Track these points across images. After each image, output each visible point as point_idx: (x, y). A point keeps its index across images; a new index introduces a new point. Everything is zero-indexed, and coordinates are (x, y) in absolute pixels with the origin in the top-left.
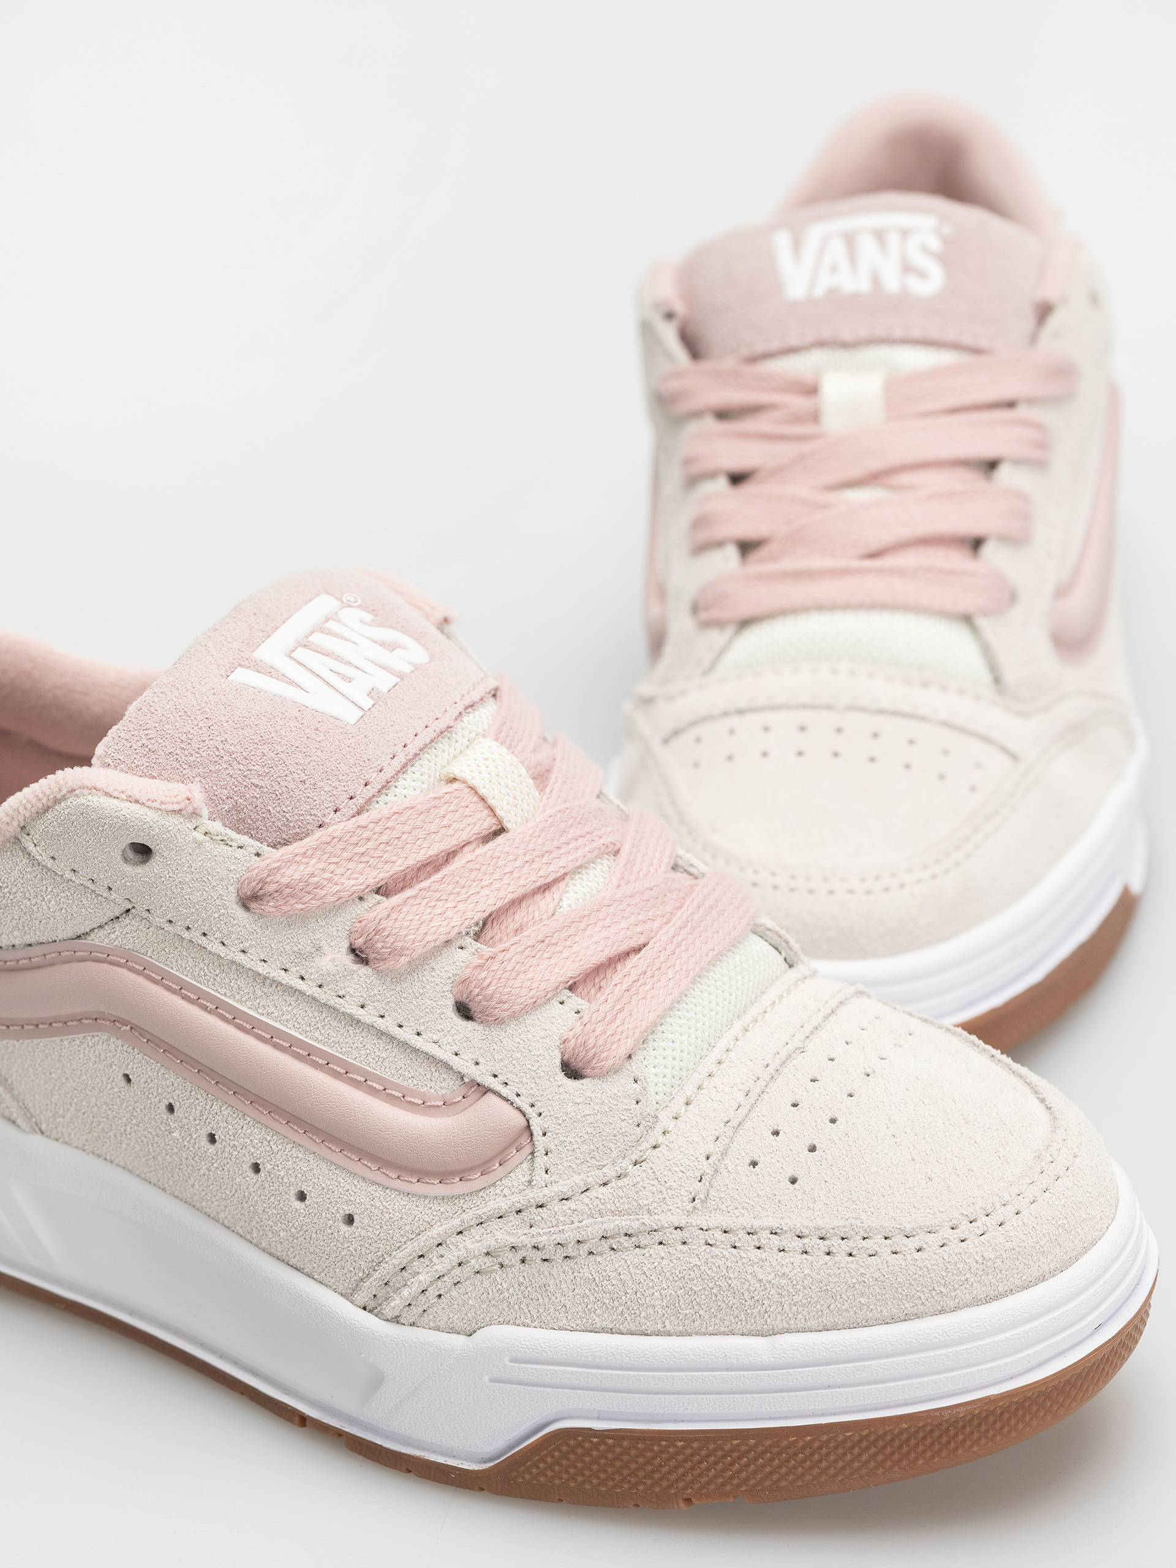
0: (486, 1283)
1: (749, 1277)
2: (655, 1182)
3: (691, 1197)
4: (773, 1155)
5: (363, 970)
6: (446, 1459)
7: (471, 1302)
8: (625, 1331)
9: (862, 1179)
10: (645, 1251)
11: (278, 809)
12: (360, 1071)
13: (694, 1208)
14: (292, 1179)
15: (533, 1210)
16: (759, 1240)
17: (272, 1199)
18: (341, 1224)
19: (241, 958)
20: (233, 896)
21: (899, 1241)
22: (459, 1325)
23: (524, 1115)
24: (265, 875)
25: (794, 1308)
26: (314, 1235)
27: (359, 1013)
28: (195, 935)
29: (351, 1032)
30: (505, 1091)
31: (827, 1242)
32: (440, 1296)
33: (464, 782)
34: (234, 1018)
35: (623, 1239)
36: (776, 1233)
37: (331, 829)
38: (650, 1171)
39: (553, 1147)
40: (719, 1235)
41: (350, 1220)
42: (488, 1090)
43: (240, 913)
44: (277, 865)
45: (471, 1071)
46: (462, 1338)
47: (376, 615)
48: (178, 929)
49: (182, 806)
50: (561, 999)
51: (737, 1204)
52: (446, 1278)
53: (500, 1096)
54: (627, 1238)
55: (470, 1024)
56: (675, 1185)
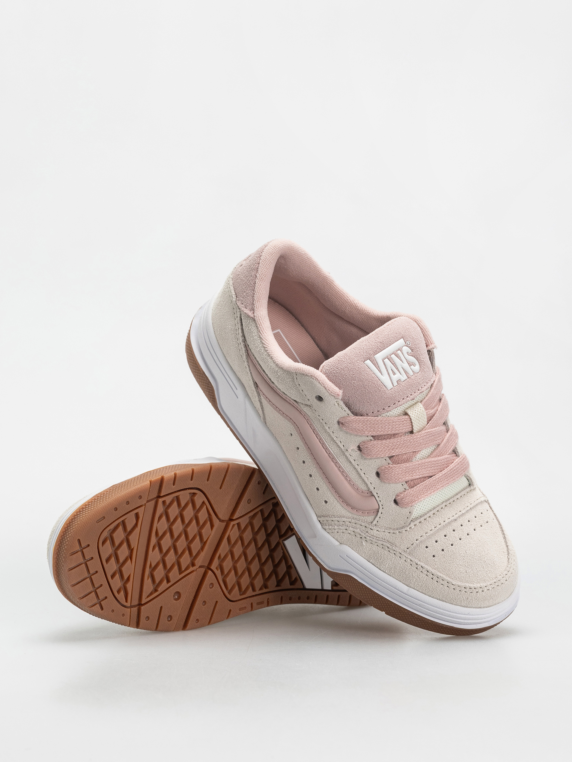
0: (350, 537)
1: (411, 574)
2: (401, 540)
3: (407, 548)
4: (432, 548)
5: (359, 452)
6: (321, 562)
7: (344, 538)
8: (376, 566)
9: (450, 565)
10: (390, 554)
11: (359, 405)
12: (346, 473)
13: (407, 551)
14: (318, 485)
15: (369, 529)
16: (418, 567)
17: (311, 485)
18: (324, 501)
19: (331, 433)
20: (337, 420)
21: (449, 585)
22: (339, 540)
23: (379, 506)
24: (347, 421)
25: (418, 585)
26: (316, 499)
27: (353, 462)
28: (324, 422)
29: (349, 464)
30: (377, 499)
31: (433, 576)
32: (338, 532)
33: (409, 416)
34: (323, 445)
35: (386, 548)
36: (422, 567)
37: (369, 417)
38: (401, 536)
39: (382, 517)
40: (409, 560)
41: (326, 502)
42: (373, 495)
43: (337, 425)
44: (351, 420)
45: (372, 489)
46: (339, 543)
47: (412, 351)
48: (320, 418)
49: (336, 395)
50: (403, 484)
51: (417, 555)
52: (341, 530)
53: (376, 499)
54: (387, 548)
55: (377, 478)
56: (405, 543)
